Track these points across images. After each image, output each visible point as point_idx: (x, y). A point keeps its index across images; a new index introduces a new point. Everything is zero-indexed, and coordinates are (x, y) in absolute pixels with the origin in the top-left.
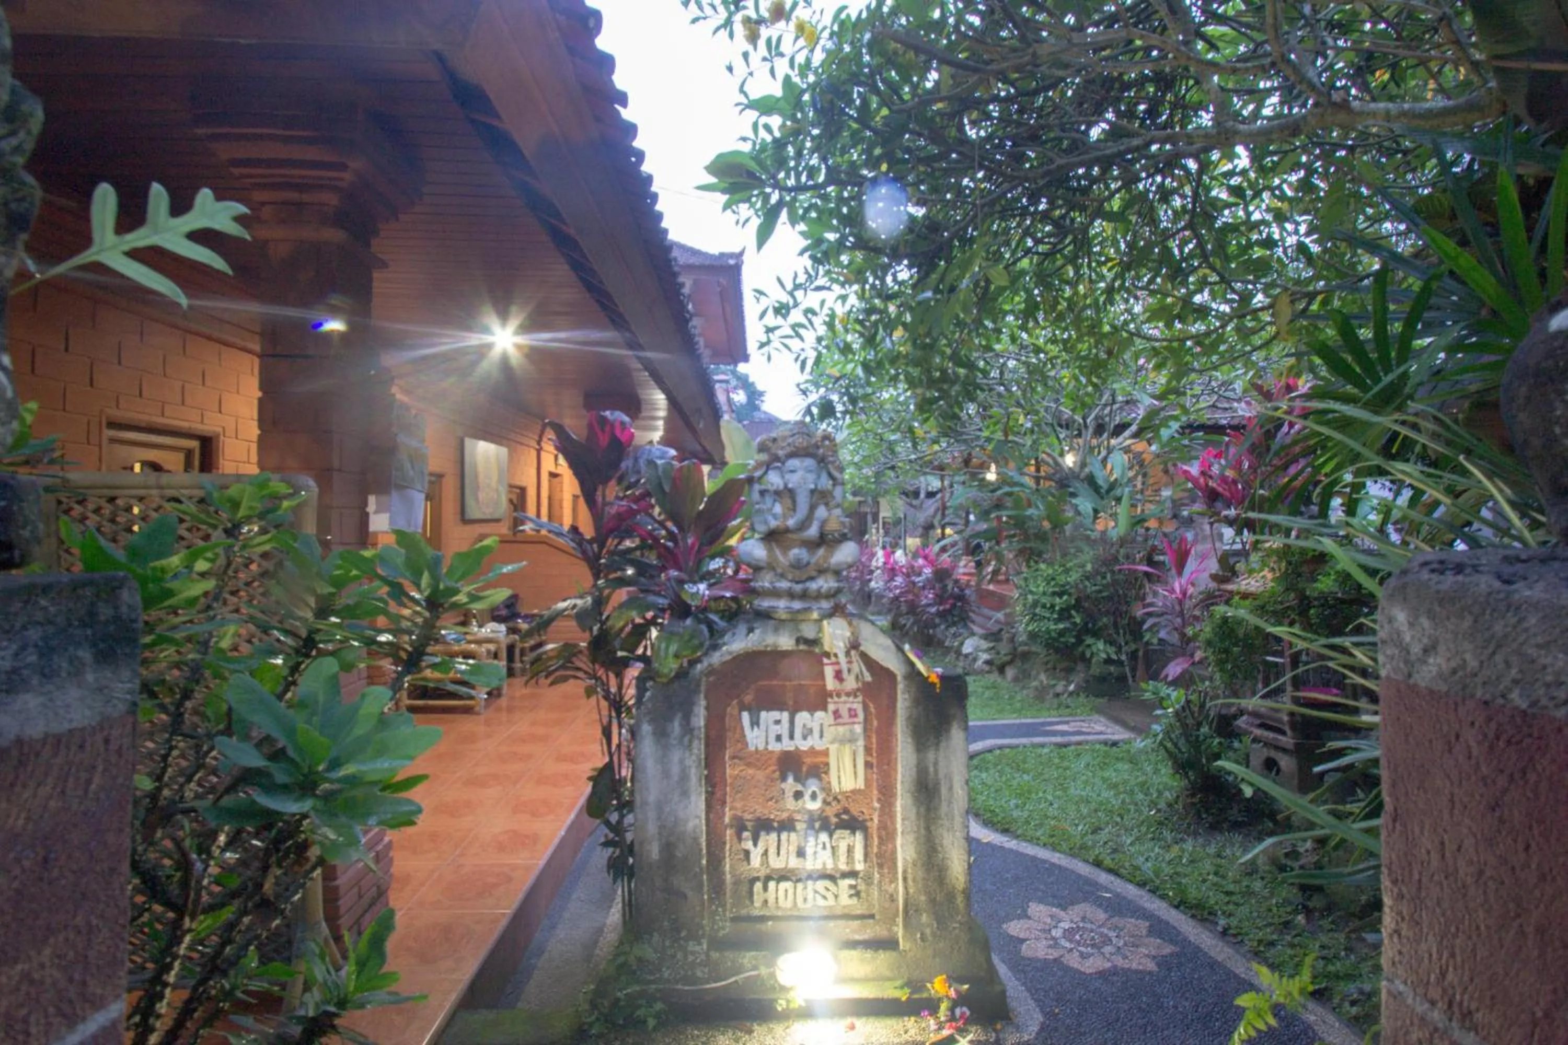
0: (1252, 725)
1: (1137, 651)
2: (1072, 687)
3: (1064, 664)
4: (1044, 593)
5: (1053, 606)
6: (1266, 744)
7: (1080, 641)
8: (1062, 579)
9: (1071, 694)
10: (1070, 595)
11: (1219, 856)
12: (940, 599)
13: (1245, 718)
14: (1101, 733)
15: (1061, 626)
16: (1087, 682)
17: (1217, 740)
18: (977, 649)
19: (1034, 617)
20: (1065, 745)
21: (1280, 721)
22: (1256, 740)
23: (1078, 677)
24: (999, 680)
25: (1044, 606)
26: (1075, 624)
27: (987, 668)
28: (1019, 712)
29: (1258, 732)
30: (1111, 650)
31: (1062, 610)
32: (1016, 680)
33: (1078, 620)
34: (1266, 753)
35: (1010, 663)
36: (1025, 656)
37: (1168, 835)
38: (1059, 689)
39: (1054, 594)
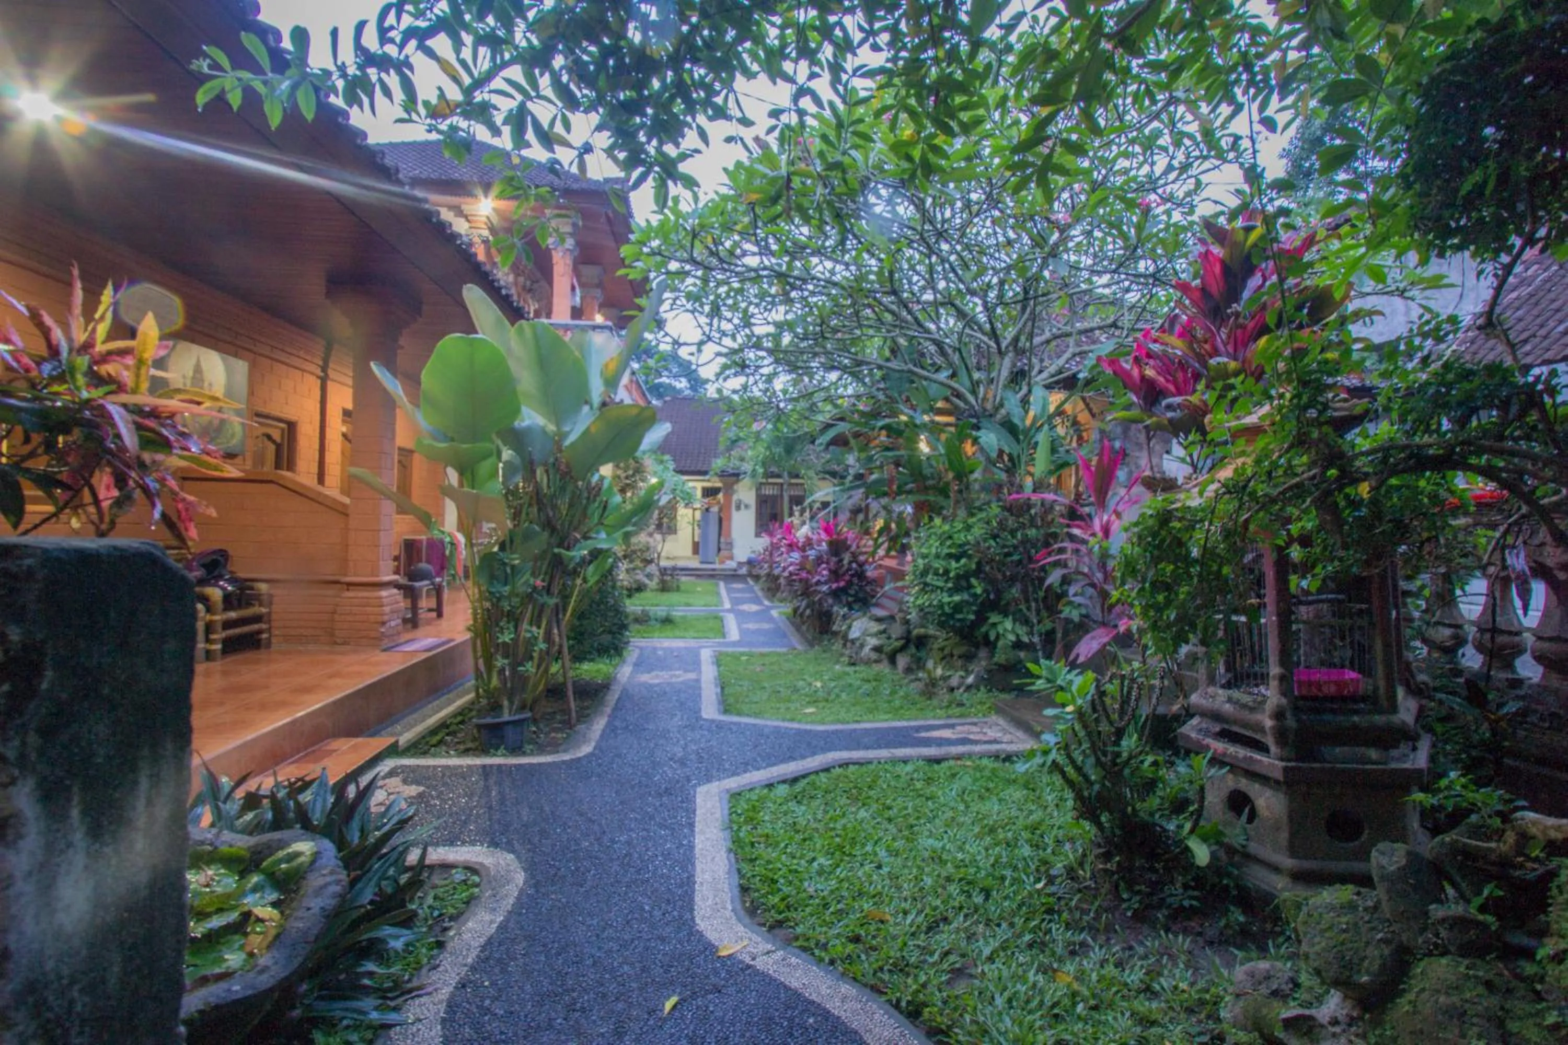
0: (1207, 733)
1: (1052, 632)
2: (970, 680)
3: (963, 649)
4: (937, 556)
5: (947, 572)
6: (1234, 768)
7: (981, 618)
8: (961, 538)
9: (969, 688)
10: (970, 557)
11: (1148, 991)
12: (835, 574)
13: (1195, 721)
14: (995, 741)
15: (957, 598)
16: (989, 672)
17: (1150, 759)
18: (865, 633)
19: (925, 588)
20: (938, 761)
21: (1261, 729)
22: (1216, 761)
23: (980, 666)
24: (887, 670)
25: (936, 573)
26: (975, 595)
27: (874, 656)
28: (896, 712)
29: (1219, 746)
30: (1022, 631)
31: (958, 577)
32: (908, 670)
33: (979, 591)
34: (1232, 782)
35: (902, 649)
36: (921, 642)
37: (1060, 935)
38: (954, 682)
39: (950, 556)
